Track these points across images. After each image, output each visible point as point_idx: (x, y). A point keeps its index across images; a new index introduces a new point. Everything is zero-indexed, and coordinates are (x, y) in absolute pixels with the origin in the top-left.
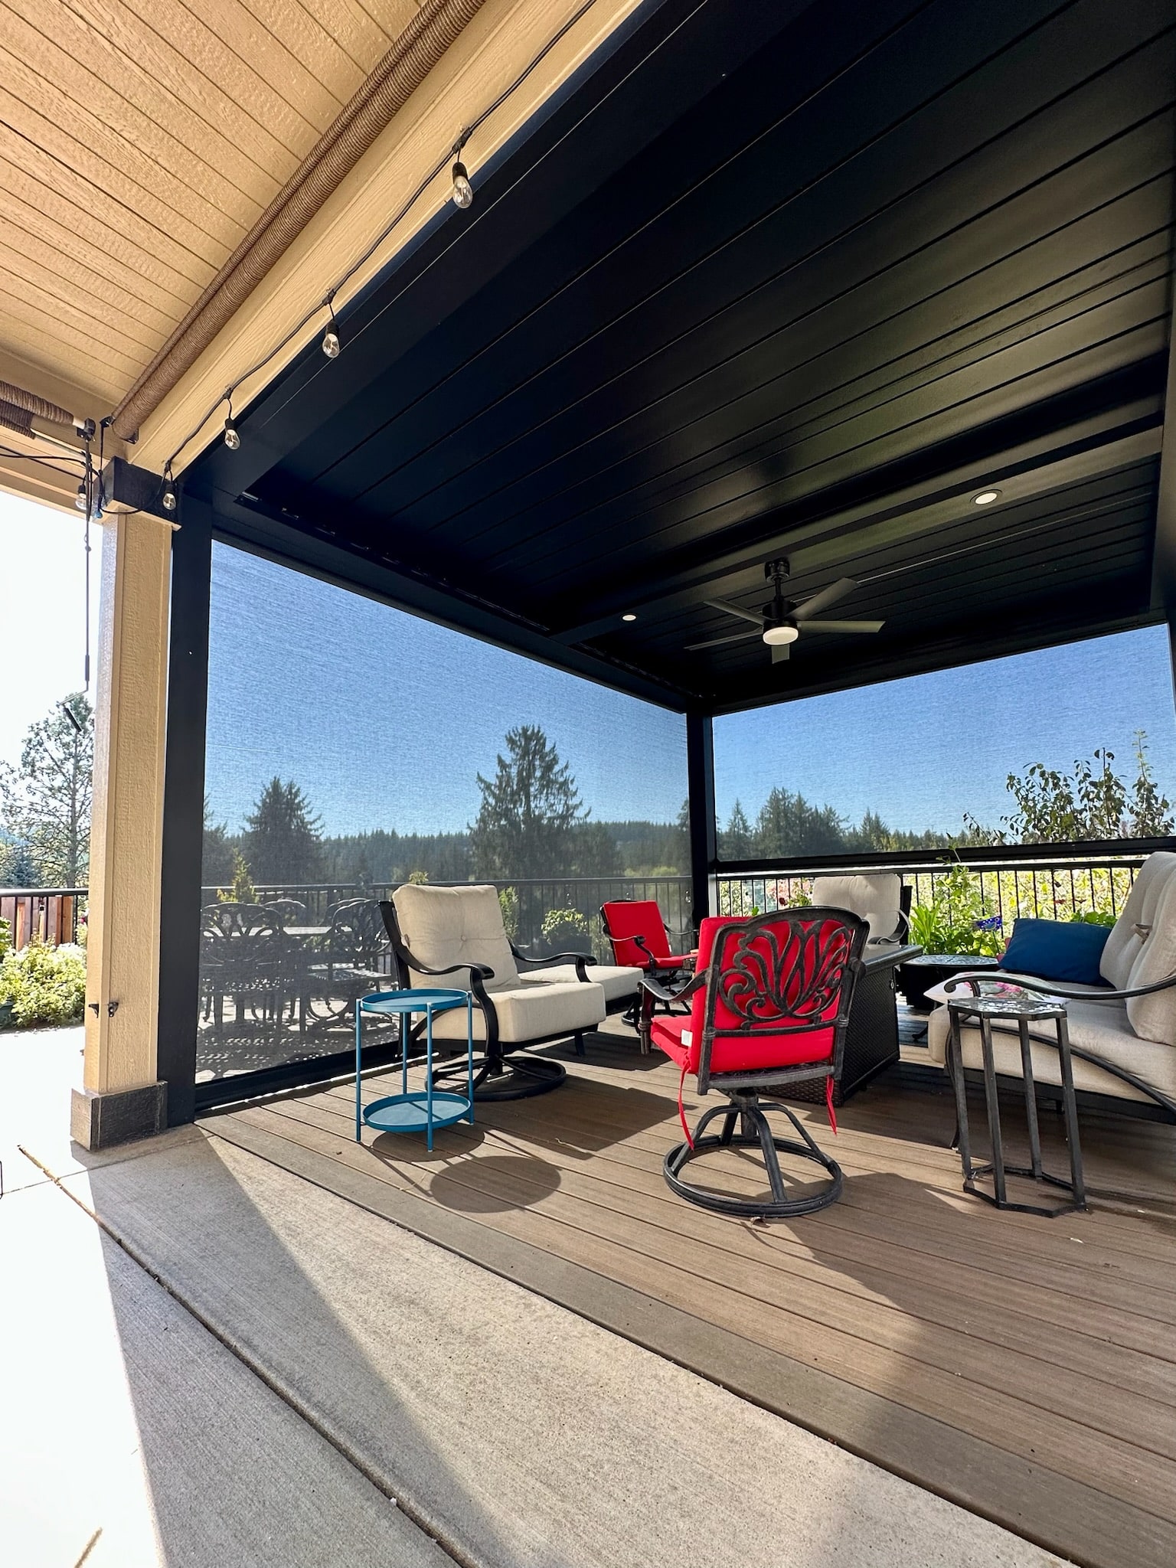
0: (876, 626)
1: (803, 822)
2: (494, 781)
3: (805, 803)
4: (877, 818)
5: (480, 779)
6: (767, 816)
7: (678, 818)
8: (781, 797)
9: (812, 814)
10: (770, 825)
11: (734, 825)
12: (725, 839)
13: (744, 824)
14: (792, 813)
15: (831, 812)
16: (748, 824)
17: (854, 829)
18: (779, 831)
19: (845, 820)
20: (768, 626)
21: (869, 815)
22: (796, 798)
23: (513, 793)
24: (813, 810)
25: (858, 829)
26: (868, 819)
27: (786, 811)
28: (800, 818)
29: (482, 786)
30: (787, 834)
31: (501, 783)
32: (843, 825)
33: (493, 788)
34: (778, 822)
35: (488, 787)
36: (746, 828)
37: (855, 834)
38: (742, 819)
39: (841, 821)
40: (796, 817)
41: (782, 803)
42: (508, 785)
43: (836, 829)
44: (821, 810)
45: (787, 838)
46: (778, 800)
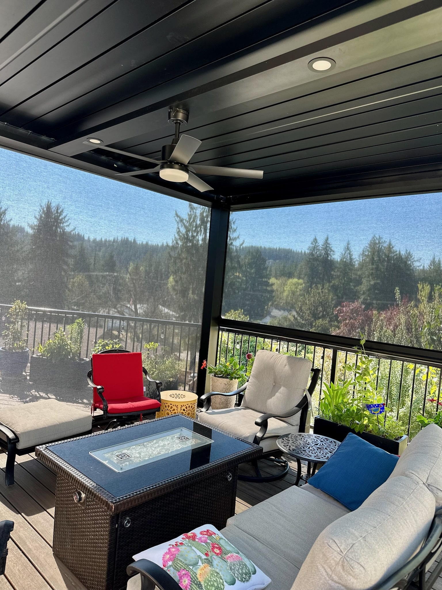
3: (393, 247)
4: (439, 261)
6: (367, 253)
8: (377, 242)
9: (396, 255)
10: (368, 259)
11: (343, 256)
12: (338, 265)
13: (350, 257)
14: (383, 253)
15: (409, 255)
16: (353, 257)
17: (424, 267)
18: (373, 264)
21: (434, 259)
22: (387, 243)
23: (196, 227)
24: (397, 253)
26: (433, 262)
27: (379, 251)
28: (388, 257)
29: (178, 219)
30: (378, 266)
32: (416, 264)
34: (373, 258)
37: (423, 271)
38: (350, 254)
39: (415, 261)
40: (385, 255)
43: (411, 266)
44: (403, 253)
45: (377, 269)
46: (375, 244)
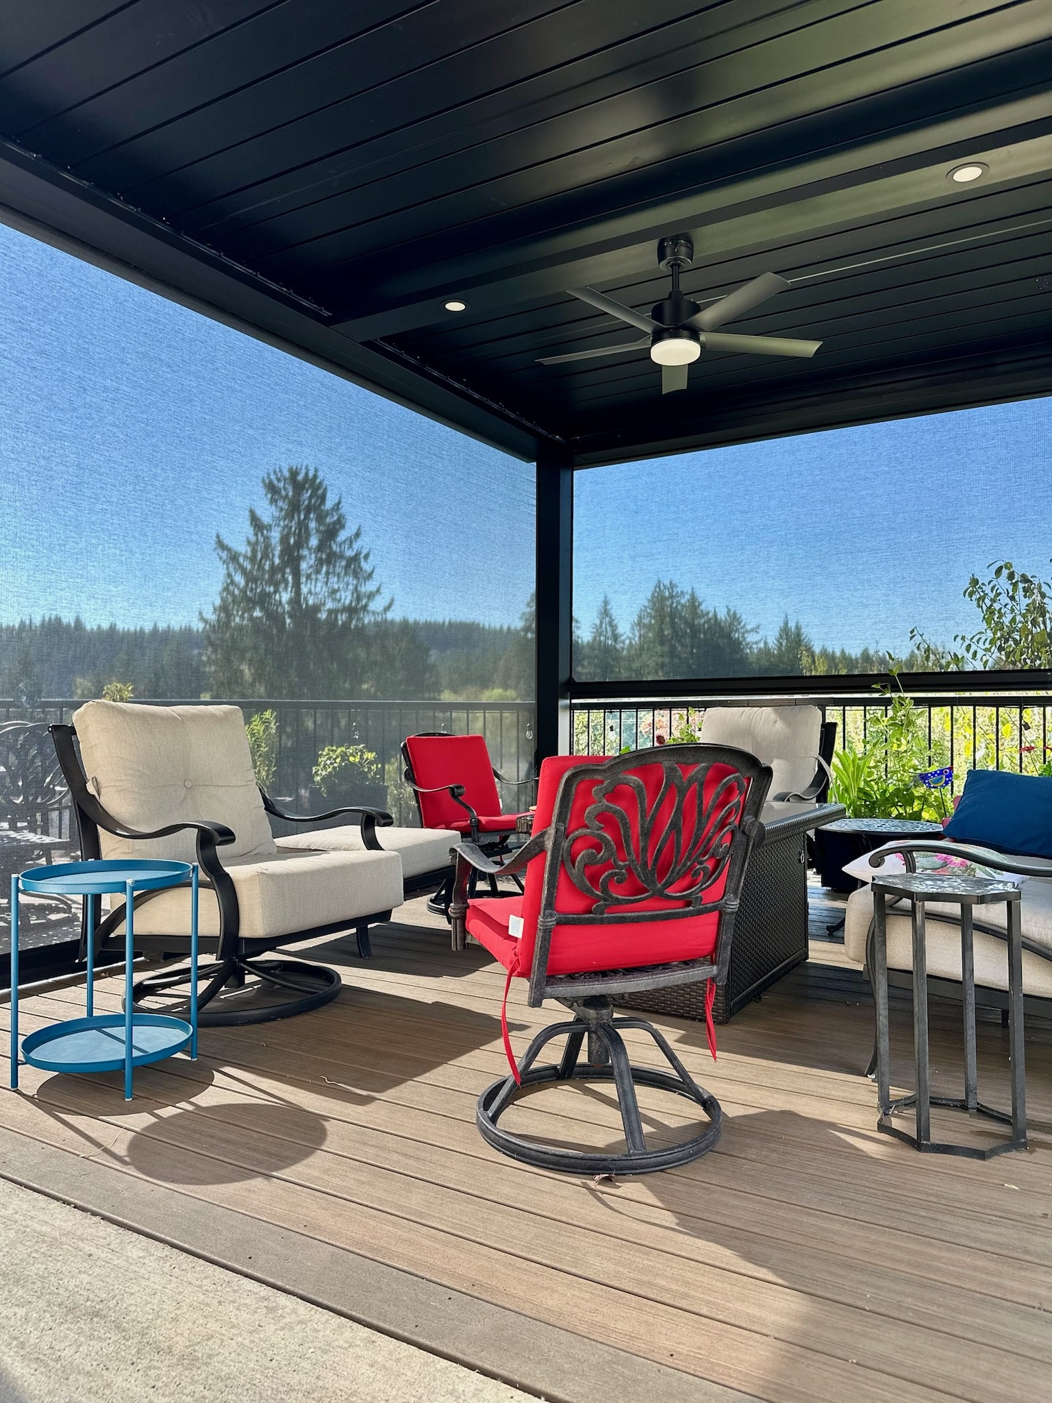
0: (809, 348)
1: (695, 631)
2: (243, 548)
3: (700, 604)
4: (798, 628)
5: (221, 545)
6: (646, 621)
7: (521, 618)
8: (667, 594)
9: (709, 620)
10: (651, 635)
11: (598, 632)
12: (587, 651)
13: (613, 631)
14: (681, 617)
15: (735, 618)
16: (620, 630)
17: (766, 643)
18: (662, 643)
19: (755, 630)
20: (658, 337)
21: (786, 623)
22: (688, 597)
23: (273, 570)
24: (711, 615)
25: (771, 645)
26: (785, 630)
27: (672, 616)
28: (691, 625)
29: (224, 555)
30: (673, 648)
31: (254, 552)
32: (751, 638)
33: (241, 559)
34: (662, 631)
35: (234, 557)
36: (616, 637)
37: (766, 651)
38: (611, 624)
39: (747, 631)
40: (686, 622)
41: (668, 603)
42: (265, 555)
43: (740, 643)
44: (722, 615)
45: (672, 653)
46: (662, 599)
